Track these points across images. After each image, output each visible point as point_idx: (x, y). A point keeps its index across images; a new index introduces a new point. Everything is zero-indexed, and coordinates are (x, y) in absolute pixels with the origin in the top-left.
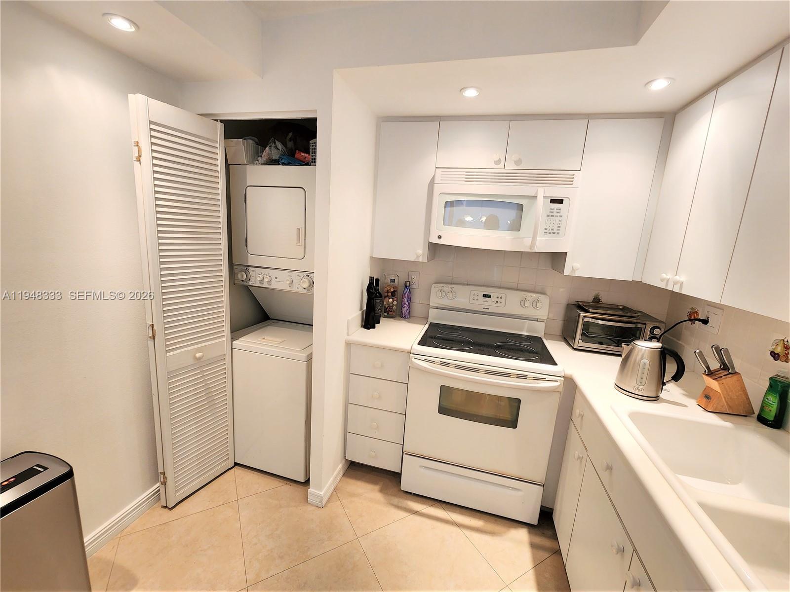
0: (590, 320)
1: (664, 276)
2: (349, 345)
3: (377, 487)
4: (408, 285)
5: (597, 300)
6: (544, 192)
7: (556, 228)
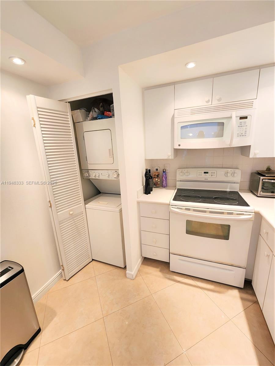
0: (267, 180)
2: (139, 203)
3: (158, 270)
4: (165, 171)
5: (268, 169)
6: (236, 113)
7: (244, 133)
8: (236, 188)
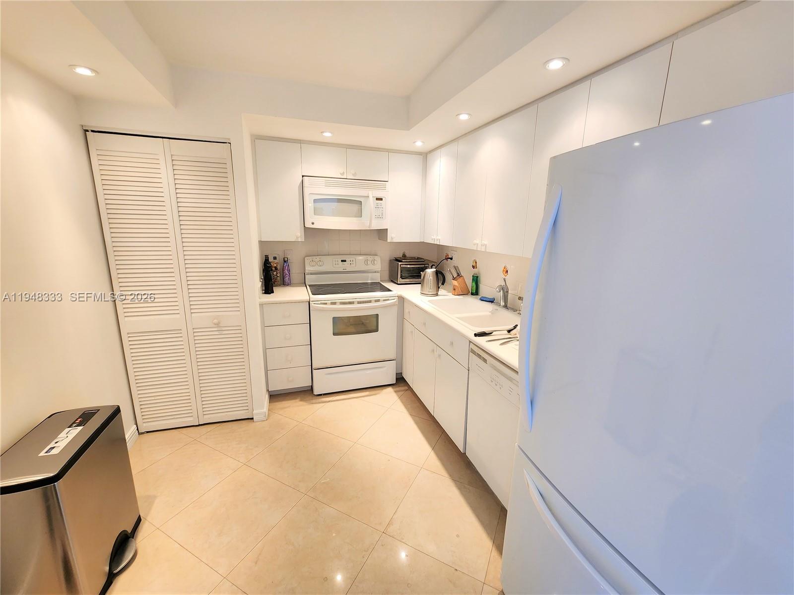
0: (404, 266)
1: (433, 237)
2: (261, 305)
4: (286, 260)
5: (404, 256)
6: (373, 194)
7: (381, 215)
8: (377, 278)
